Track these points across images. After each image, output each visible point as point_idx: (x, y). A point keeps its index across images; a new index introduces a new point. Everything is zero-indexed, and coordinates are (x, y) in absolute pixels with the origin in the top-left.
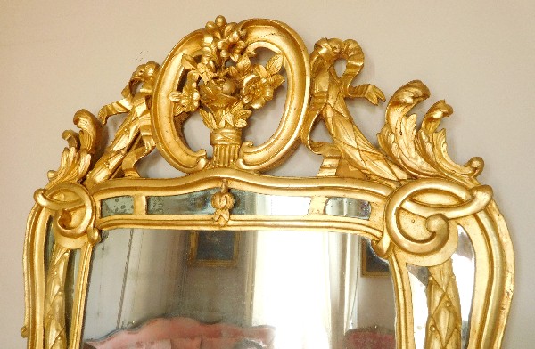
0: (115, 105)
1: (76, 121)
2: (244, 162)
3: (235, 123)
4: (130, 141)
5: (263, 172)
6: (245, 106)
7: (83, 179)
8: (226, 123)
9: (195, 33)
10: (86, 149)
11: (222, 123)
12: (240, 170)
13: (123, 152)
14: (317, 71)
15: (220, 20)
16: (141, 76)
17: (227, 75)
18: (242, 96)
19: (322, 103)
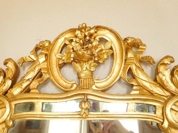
0: (27, 57)
1: (5, 64)
2: (96, 87)
3: (90, 69)
4: (35, 75)
5: (103, 91)
6: (95, 61)
7: (6, 92)
8: (86, 68)
9: (71, 29)
10: (9, 78)
11: (85, 69)
13: (31, 80)
14: (127, 49)
15: (84, 25)
16: (41, 46)
17: (87, 47)
18: (95, 57)
19: (131, 62)
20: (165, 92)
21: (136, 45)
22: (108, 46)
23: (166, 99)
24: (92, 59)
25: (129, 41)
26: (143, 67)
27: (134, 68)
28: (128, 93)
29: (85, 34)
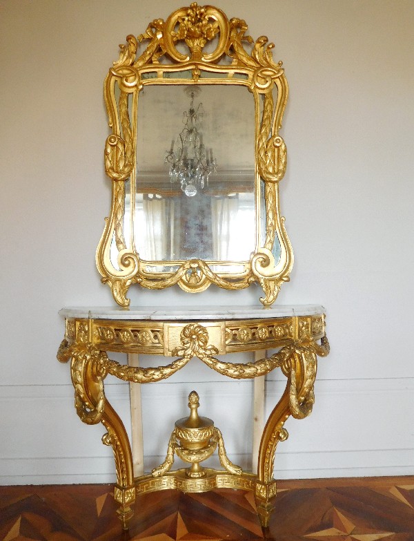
0: (146, 34)
1: (128, 40)
2: (205, 59)
3: (200, 45)
4: (155, 49)
5: (210, 62)
6: (204, 38)
7: (132, 64)
11: (196, 44)
12: (203, 62)
13: (152, 54)
14: (232, 29)
15: (195, 4)
16: (155, 24)
17: (198, 25)
18: (204, 35)
19: (234, 40)
20: (257, 64)
21: (240, 25)
22: (216, 25)
23: (256, 69)
24: (202, 36)
25: (234, 22)
26: (245, 48)
27: (236, 45)
28: (229, 65)
29: (196, 13)
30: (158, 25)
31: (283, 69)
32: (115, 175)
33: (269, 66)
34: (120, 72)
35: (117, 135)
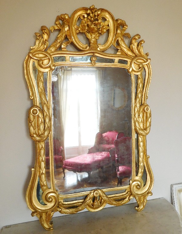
0: (56, 26)
2: (100, 49)
3: (96, 38)
5: (103, 51)
6: (99, 33)
8: (94, 37)
9: (83, 8)
12: (98, 51)
13: (61, 42)
14: (118, 27)
15: (93, 6)
17: (95, 23)
18: (99, 31)
19: (119, 36)
20: (133, 54)
22: (107, 23)
23: (133, 57)
24: (97, 31)
25: (119, 22)
26: (125, 39)
27: (120, 39)
28: (115, 54)
29: (95, 14)
30: (64, 19)
31: (150, 59)
32: (38, 138)
33: (141, 56)
34: (37, 55)
35: (37, 107)
